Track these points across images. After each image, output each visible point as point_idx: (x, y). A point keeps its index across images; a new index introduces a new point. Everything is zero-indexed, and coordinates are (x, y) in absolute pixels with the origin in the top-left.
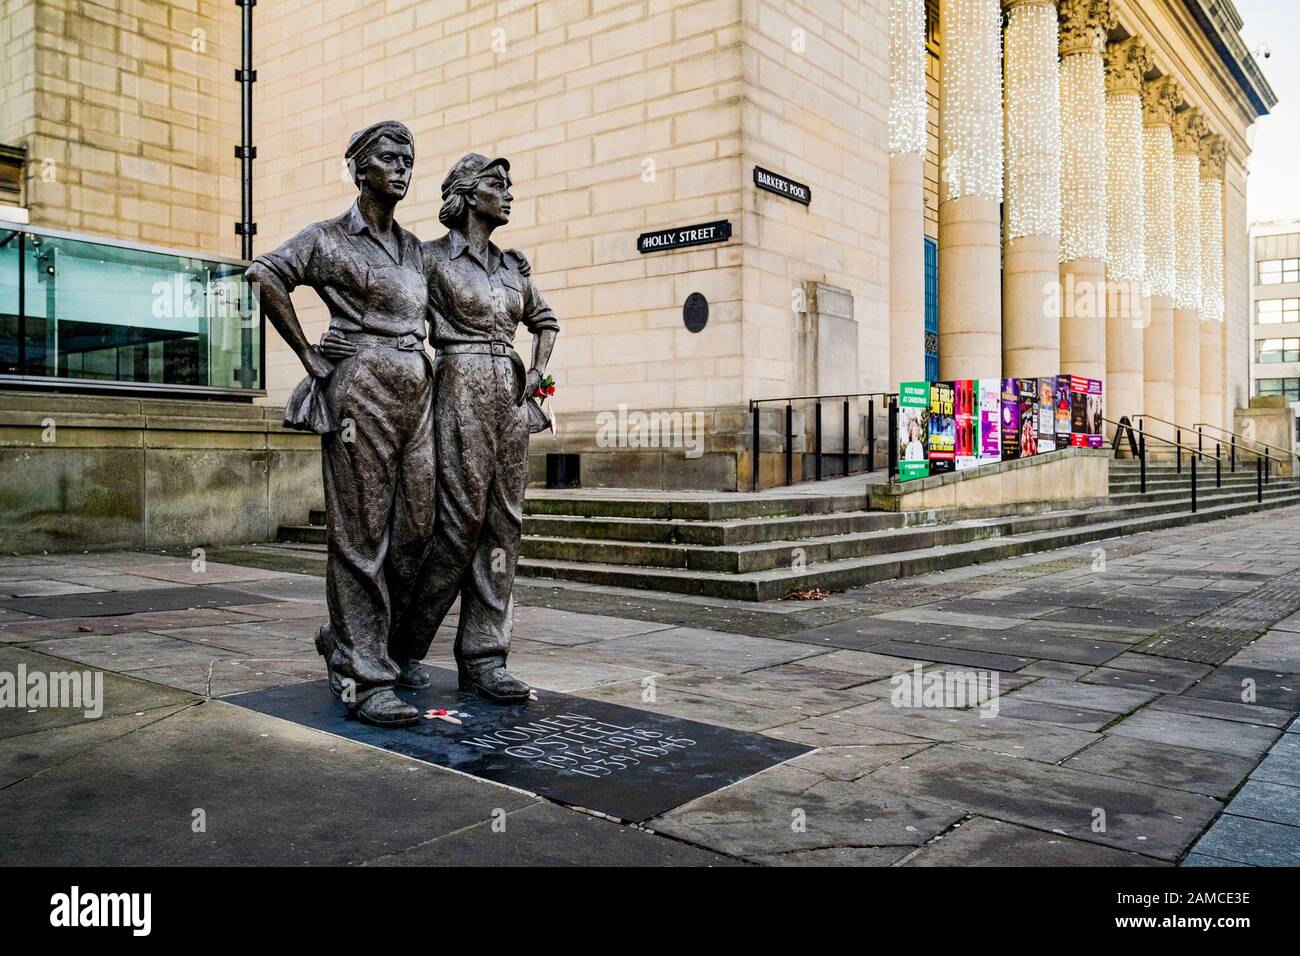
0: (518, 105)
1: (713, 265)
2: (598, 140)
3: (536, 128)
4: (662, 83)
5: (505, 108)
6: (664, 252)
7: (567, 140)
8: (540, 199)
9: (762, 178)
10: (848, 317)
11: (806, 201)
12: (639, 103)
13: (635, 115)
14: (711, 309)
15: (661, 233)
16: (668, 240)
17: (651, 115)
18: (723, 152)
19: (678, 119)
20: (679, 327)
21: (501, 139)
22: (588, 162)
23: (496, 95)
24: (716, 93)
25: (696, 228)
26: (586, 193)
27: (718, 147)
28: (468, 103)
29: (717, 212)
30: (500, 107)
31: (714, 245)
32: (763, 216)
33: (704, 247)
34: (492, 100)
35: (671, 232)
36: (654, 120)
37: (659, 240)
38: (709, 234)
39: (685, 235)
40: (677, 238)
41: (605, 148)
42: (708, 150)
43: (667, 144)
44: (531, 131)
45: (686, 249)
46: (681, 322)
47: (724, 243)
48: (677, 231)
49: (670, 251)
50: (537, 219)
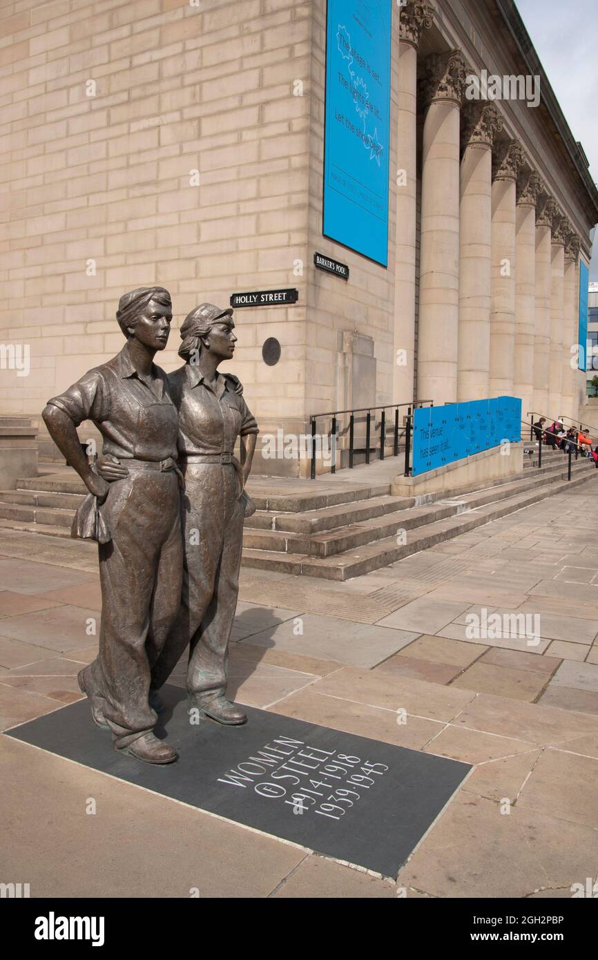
0: (145, 196)
1: (284, 319)
2: (203, 226)
3: (157, 213)
4: (251, 189)
5: (134, 198)
6: (249, 308)
7: (180, 224)
8: (159, 264)
9: (320, 261)
10: (370, 355)
11: (345, 277)
12: (234, 202)
13: (230, 210)
14: (283, 350)
15: (248, 294)
16: (252, 299)
17: (242, 211)
18: (294, 241)
19: (262, 216)
20: (260, 361)
21: (131, 219)
22: (195, 241)
23: (127, 187)
24: (289, 201)
25: (273, 292)
26: (193, 263)
27: (290, 238)
28: (107, 191)
29: (288, 283)
30: (130, 196)
31: (286, 305)
32: (319, 287)
33: (278, 306)
34: (124, 191)
35: (255, 294)
36: (245, 215)
37: (246, 299)
38: (282, 297)
39: (265, 297)
40: (259, 299)
41: (207, 232)
42: (283, 238)
43: (253, 231)
44: (154, 215)
45: (265, 307)
46: (261, 357)
47: (293, 305)
48: (259, 294)
49: (254, 308)
50: (156, 278)
